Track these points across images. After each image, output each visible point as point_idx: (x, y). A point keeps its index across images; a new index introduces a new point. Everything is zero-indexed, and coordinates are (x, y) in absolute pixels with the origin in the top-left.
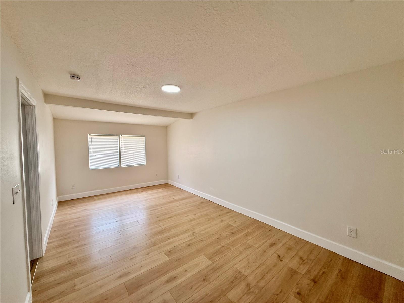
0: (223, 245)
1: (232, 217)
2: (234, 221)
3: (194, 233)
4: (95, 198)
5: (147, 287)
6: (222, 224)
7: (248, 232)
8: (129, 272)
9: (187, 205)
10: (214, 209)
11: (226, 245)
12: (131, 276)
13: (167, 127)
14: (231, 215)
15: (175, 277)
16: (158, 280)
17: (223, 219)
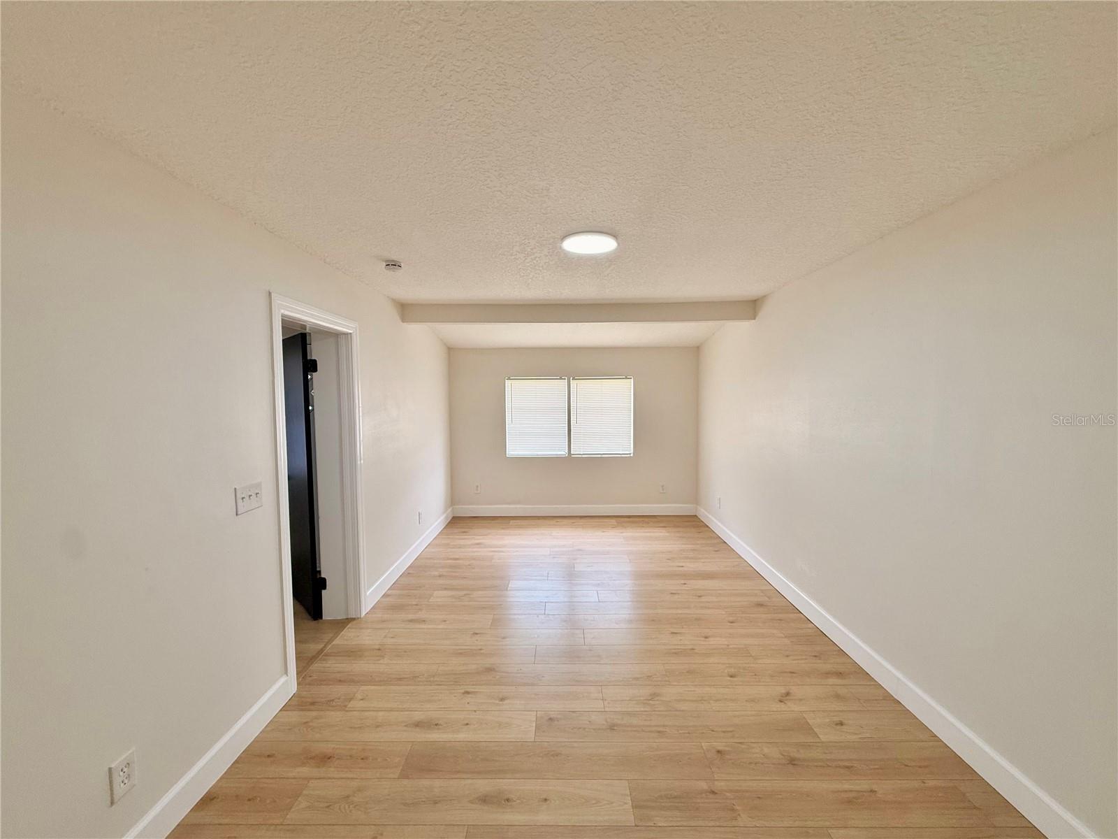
0: (719, 785)
1: (838, 697)
2: (836, 719)
3: (654, 695)
4: (512, 522)
5: (437, 783)
6: (777, 706)
7: (872, 791)
8: (440, 722)
9: (703, 599)
10: (787, 641)
11: (731, 791)
12: (434, 736)
13: (698, 347)
14: (842, 691)
15: (508, 800)
16: (469, 781)
17: (793, 689)
